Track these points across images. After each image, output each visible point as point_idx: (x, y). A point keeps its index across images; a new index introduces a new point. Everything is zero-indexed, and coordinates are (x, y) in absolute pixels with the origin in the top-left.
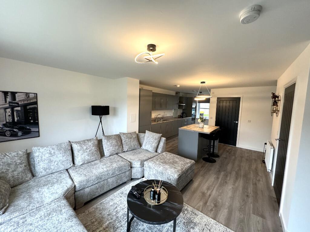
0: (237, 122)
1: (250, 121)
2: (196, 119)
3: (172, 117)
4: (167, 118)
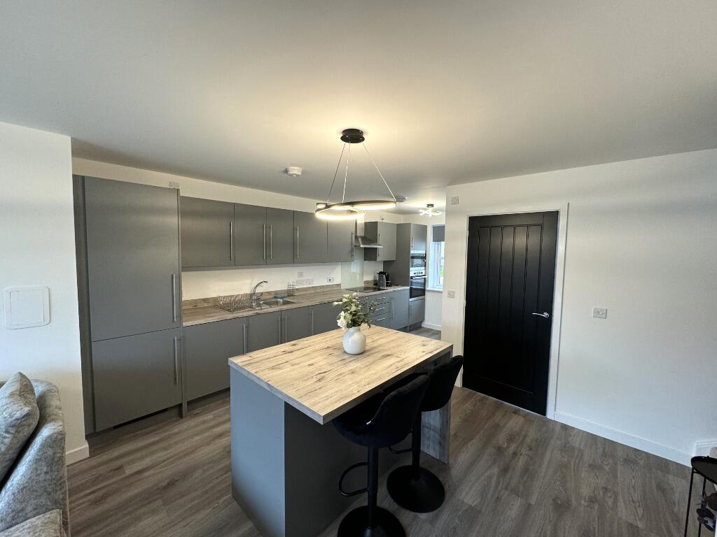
0: (545, 315)
1: (601, 314)
2: (427, 293)
3: (338, 288)
4: (312, 292)
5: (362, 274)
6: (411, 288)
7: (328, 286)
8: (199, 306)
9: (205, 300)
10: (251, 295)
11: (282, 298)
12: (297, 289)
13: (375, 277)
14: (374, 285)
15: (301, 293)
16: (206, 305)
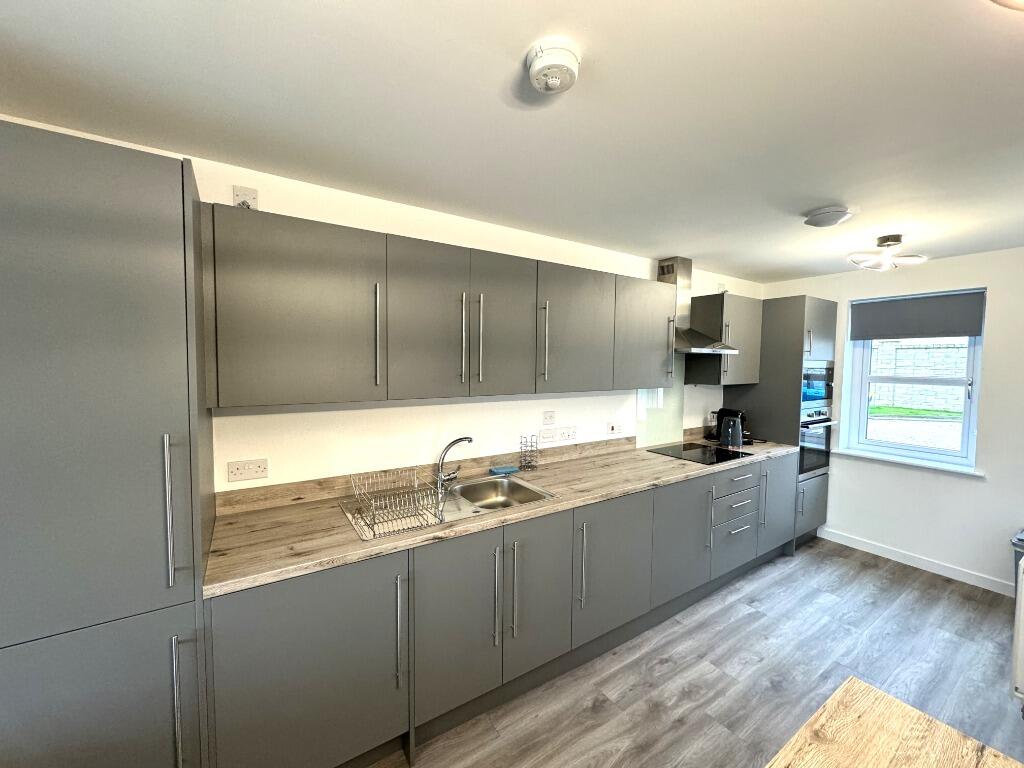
2: (833, 460)
3: (629, 447)
4: (575, 456)
5: (681, 412)
6: (802, 448)
7: (607, 443)
8: (309, 498)
9: (322, 484)
10: (437, 468)
11: (507, 475)
12: (541, 452)
13: (705, 420)
14: (706, 437)
15: (549, 460)
16: (325, 496)
